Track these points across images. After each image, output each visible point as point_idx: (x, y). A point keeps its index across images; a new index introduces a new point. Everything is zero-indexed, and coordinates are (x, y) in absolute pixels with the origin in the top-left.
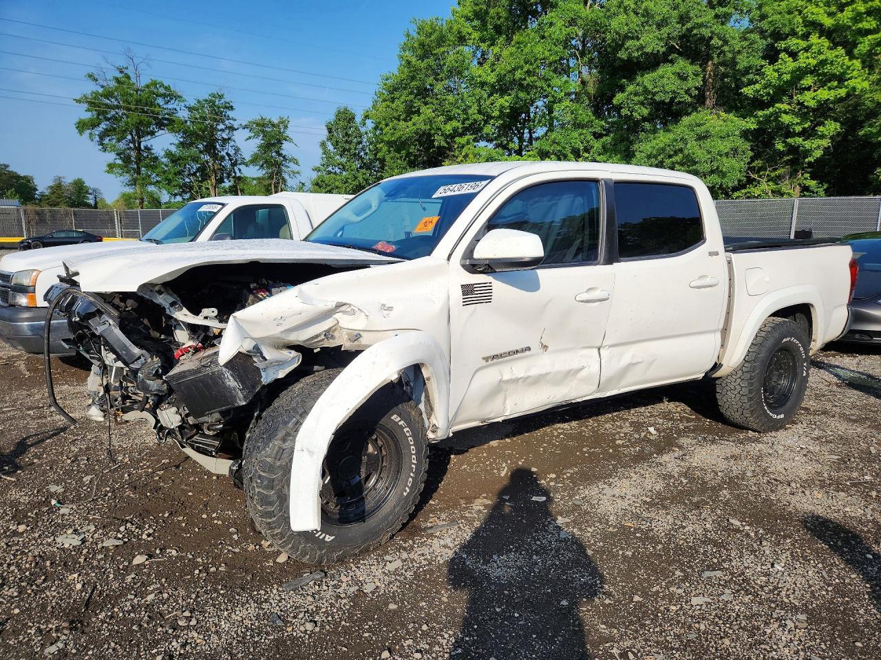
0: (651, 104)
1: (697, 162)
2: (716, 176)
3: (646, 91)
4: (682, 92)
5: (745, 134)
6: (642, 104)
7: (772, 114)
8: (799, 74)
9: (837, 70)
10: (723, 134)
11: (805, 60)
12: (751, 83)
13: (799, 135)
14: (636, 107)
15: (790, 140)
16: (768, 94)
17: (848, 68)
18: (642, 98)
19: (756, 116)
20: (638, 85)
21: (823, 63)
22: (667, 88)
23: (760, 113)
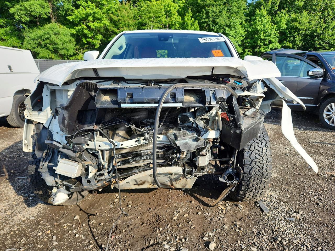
0: (29, 16)
1: (57, 44)
2: (65, 51)
3: (26, 9)
4: (43, 13)
5: (72, 35)
6: (25, 15)
7: (80, 29)
8: (88, 15)
9: (99, 17)
10: (64, 34)
11: (89, 11)
12: (70, 15)
13: (90, 38)
14: (22, 16)
15: (87, 39)
16: (78, 21)
17: (102, 16)
18: (25, 12)
19: (75, 29)
20: (21, 6)
21: (94, 13)
22: (37, 10)
23: (76, 28)
